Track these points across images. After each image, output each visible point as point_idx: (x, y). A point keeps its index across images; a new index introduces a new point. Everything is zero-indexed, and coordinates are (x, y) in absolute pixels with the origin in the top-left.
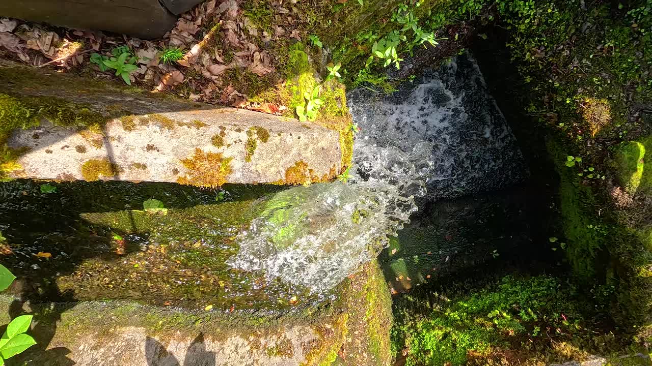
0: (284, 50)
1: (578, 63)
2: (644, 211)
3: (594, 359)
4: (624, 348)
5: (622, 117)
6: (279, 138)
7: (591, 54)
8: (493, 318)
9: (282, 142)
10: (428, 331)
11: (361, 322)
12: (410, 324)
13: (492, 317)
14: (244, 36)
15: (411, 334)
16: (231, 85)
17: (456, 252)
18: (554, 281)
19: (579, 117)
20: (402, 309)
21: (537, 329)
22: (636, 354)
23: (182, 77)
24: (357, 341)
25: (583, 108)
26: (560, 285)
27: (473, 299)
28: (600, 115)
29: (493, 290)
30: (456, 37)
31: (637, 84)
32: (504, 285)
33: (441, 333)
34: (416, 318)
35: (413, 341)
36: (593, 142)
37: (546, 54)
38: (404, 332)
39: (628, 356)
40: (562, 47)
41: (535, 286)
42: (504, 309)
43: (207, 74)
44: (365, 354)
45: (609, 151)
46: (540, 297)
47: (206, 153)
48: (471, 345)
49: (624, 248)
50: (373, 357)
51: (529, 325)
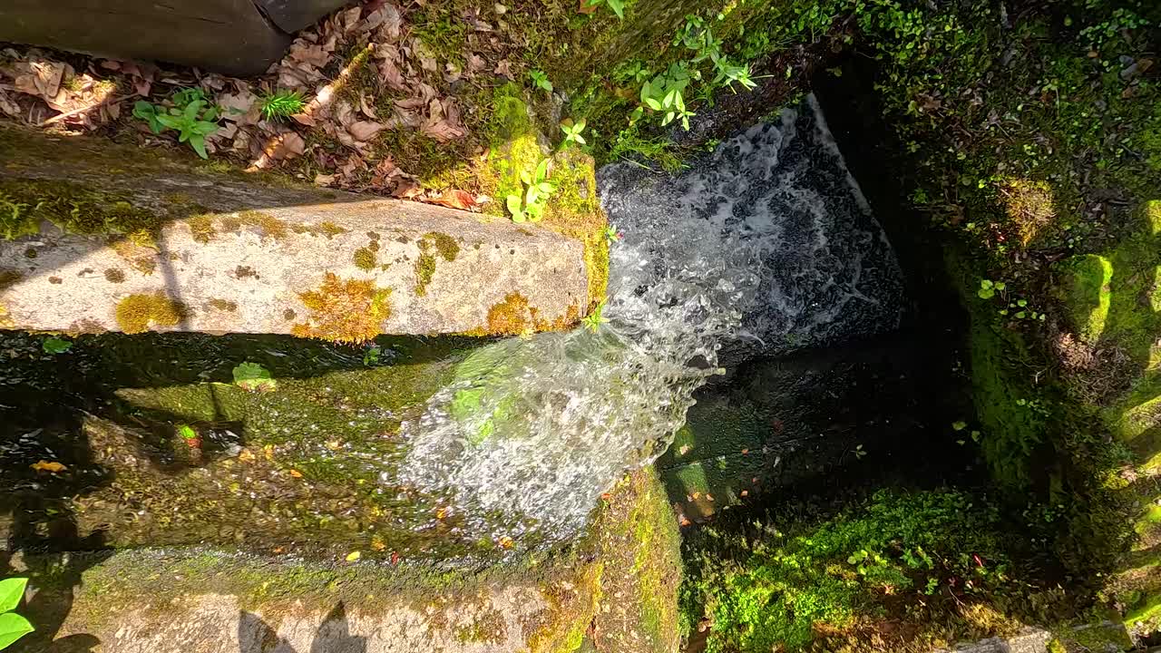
0: (483, 97)
1: (997, 120)
2: (1112, 374)
3: (1030, 633)
4: (1081, 613)
5: (1073, 212)
6: (476, 252)
7: (1019, 105)
8: (856, 565)
9: (482, 261)
10: (744, 589)
11: (627, 577)
12: (712, 577)
13: (855, 562)
14: (411, 72)
15: (715, 595)
16: (389, 158)
17: (792, 449)
18: (960, 498)
19: (1000, 212)
20: (699, 552)
21: (933, 583)
22: (1101, 623)
23: (301, 143)
24: (620, 609)
25: (1007, 197)
26: (971, 505)
27: (822, 531)
28: (1036, 209)
29: (857, 514)
30: (789, 73)
31: (1099, 155)
32: (876, 506)
33: (766, 593)
34: (723, 568)
35: (719, 608)
36: (1025, 255)
37: (943, 103)
38: (702, 591)
39: (1087, 626)
40: (970, 90)
41: (929, 507)
42: (877, 548)
43: (347, 139)
44: (634, 634)
45: (1051, 270)
46: (938, 526)
47: (345, 281)
48: (820, 613)
49: (1078, 440)
50: (648, 638)
51: (920, 576)
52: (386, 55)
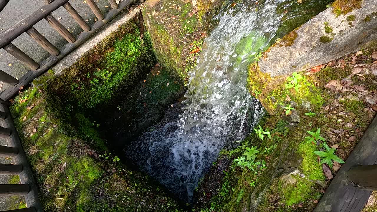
0: (327, 97)
1: (142, 204)
2: (74, 149)
3: (60, 73)
4: (49, 84)
5: (107, 188)
6: (313, 45)
7: (139, 211)
8: (109, 72)
9: (309, 45)
10: (135, 52)
11: (173, 35)
12: (145, 52)
13: (110, 73)
14: (354, 92)
15: (142, 47)
16: (344, 68)
17: (138, 99)
18: (89, 105)
19: (127, 179)
20: (151, 58)
21: (88, 76)
22: (43, 84)
23: (373, 57)
24: (170, 26)
25: (127, 184)
26: (86, 104)
27: (121, 79)
28: (118, 184)
29: (114, 88)
30: (204, 194)
31: (108, 208)
32: (109, 93)
33: (129, 54)
34: (143, 56)
35: (140, 44)
36: (113, 171)
37: (159, 202)
38: (146, 46)
39: (46, 82)
40: (154, 208)
41: (96, 99)
42: (106, 80)
43: (360, 65)
44: (163, 22)
45: (104, 170)
46: (92, 94)
47: (353, 10)
48: (114, 54)
49: (72, 129)
50: (158, 23)
51: (93, 77)
52: (365, 92)
